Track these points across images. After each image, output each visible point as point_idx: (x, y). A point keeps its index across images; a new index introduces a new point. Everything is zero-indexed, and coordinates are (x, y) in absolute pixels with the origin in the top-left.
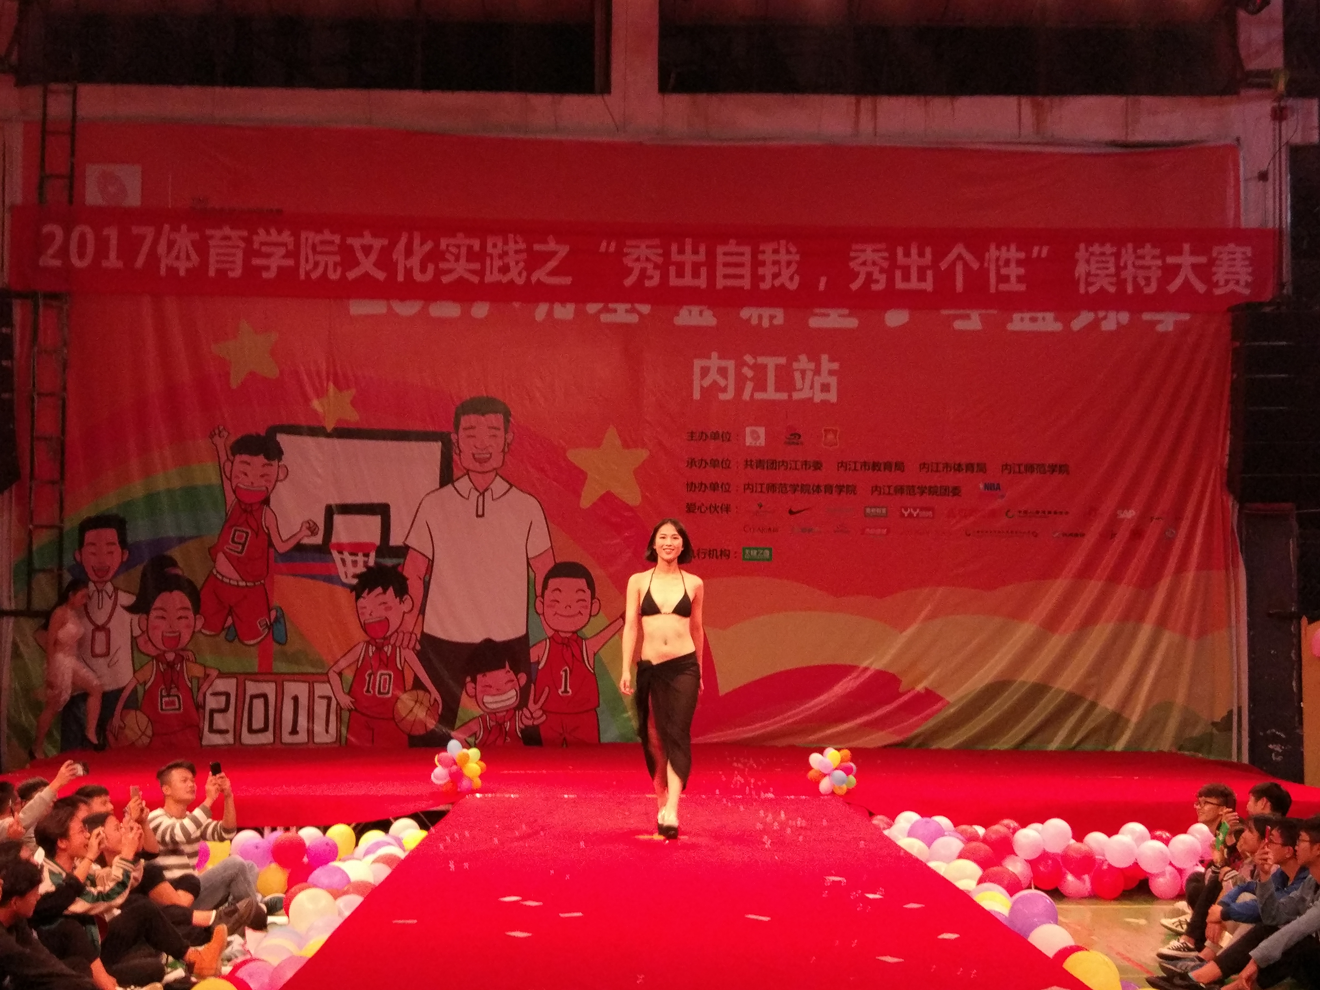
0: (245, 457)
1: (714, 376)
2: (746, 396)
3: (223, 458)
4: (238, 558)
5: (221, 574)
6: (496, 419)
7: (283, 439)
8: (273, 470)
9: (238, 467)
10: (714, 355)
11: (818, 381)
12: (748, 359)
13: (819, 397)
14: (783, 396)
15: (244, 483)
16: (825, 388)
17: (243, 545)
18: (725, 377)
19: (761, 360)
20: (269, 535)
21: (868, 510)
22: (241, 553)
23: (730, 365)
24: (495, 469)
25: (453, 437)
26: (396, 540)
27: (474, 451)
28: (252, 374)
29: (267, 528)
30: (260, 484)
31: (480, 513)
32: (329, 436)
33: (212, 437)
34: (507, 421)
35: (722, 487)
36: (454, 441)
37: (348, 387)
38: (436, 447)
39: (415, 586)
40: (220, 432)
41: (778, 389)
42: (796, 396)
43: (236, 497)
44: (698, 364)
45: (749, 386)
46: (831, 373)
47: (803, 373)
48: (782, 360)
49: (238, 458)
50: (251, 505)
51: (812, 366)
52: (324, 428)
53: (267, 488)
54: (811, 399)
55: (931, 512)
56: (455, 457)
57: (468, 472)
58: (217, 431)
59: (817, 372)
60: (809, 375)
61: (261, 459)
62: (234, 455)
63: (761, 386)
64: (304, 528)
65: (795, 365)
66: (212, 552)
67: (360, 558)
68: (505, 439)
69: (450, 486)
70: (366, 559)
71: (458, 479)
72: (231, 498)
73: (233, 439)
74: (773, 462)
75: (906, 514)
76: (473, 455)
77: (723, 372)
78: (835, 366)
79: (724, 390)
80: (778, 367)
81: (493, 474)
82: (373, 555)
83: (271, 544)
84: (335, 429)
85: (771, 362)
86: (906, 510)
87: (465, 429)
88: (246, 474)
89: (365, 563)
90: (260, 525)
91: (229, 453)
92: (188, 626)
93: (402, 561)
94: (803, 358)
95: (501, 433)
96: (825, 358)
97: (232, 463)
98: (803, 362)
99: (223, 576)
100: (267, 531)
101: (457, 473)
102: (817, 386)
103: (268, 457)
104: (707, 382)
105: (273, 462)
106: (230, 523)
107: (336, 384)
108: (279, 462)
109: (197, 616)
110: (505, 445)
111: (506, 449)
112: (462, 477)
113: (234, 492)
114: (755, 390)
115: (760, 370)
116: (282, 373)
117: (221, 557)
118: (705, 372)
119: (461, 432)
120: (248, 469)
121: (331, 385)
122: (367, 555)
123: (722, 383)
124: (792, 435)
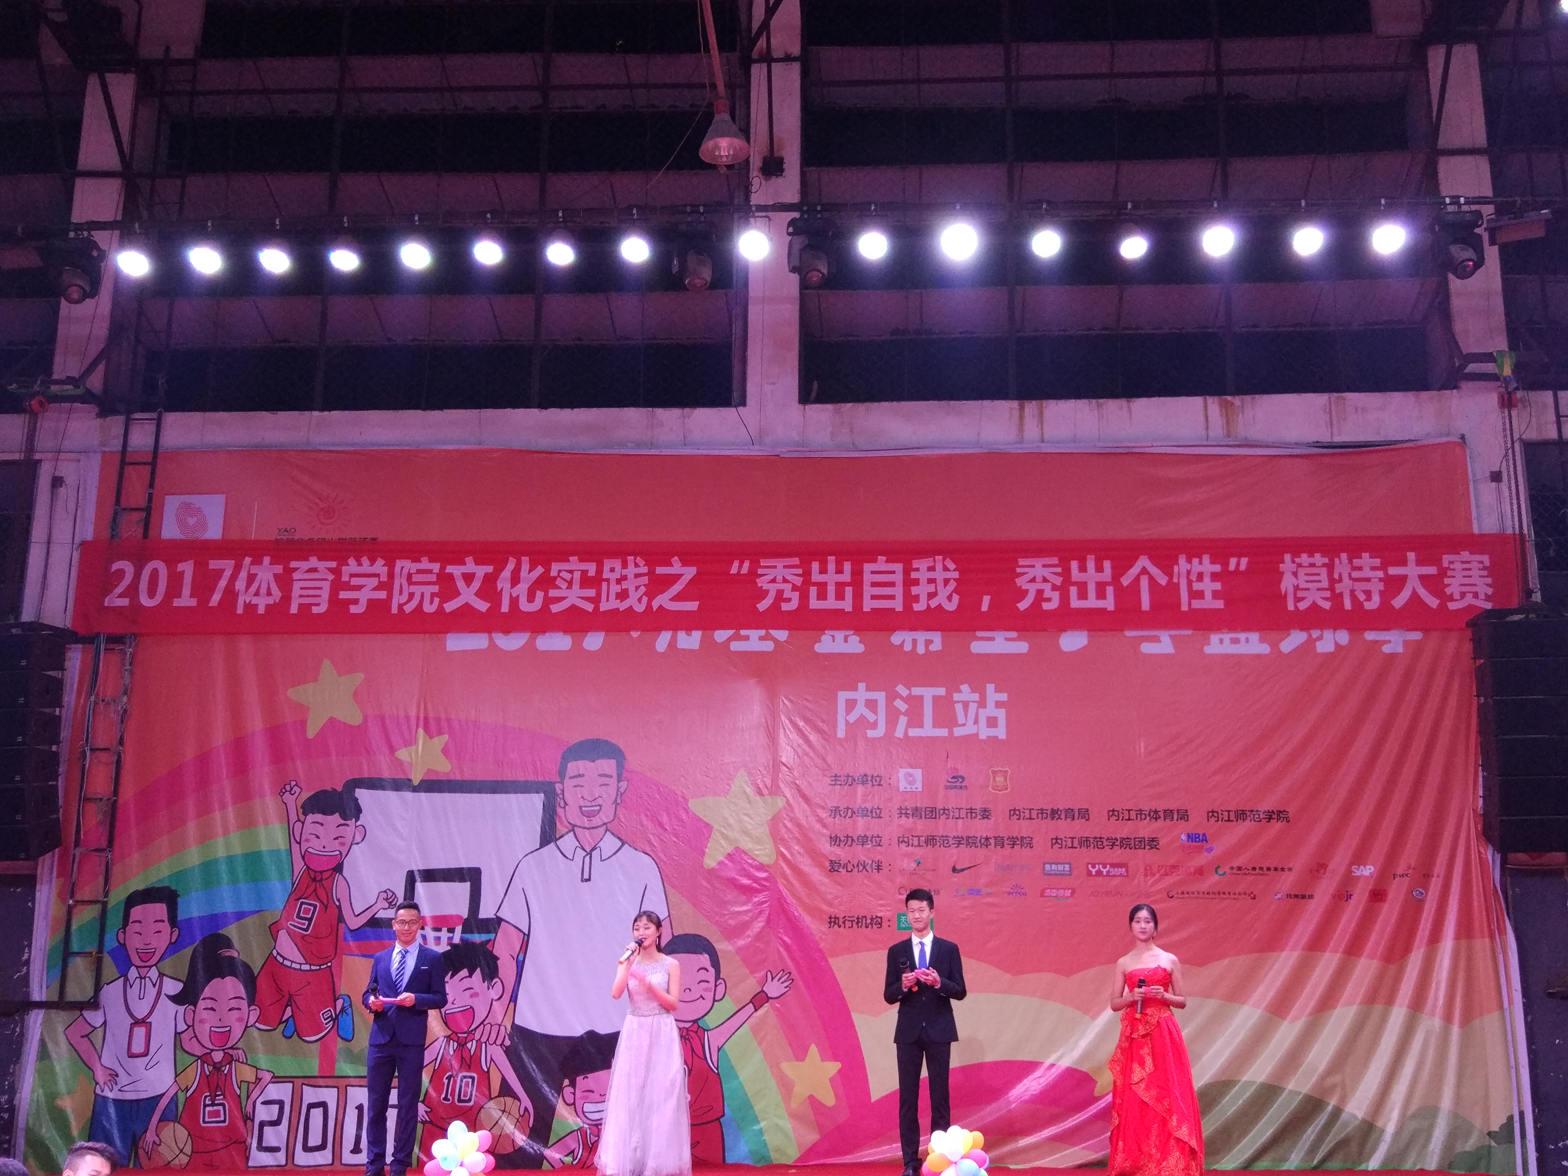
0: (319, 817)
1: (861, 709)
2: (899, 733)
3: (293, 817)
4: (303, 937)
5: (281, 956)
6: (608, 765)
7: (362, 795)
8: (348, 831)
9: (309, 828)
10: (862, 686)
11: (983, 714)
12: (901, 690)
13: (985, 733)
14: (943, 732)
15: (314, 846)
16: (992, 722)
17: (310, 920)
18: (875, 712)
19: (916, 691)
20: (339, 908)
21: (1047, 867)
22: (306, 930)
23: (880, 697)
24: (605, 824)
25: (558, 787)
26: (486, 911)
27: (582, 803)
28: (332, 721)
29: (339, 900)
30: (333, 848)
31: (586, 876)
32: (415, 789)
33: (282, 794)
34: (620, 766)
35: (871, 840)
36: (559, 792)
37: (440, 733)
38: (537, 800)
39: (507, 967)
40: (292, 789)
41: (935, 725)
42: (958, 732)
43: (305, 864)
44: (843, 696)
45: (903, 721)
46: (999, 705)
47: (966, 705)
48: (941, 691)
49: (311, 818)
50: (321, 872)
51: (976, 697)
52: (410, 780)
53: (341, 853)
54: (976, 735)
55: (1124, 870)
56: (560, 811)
57: (573, 828)
58: (288, 788)
59: (982, 704)
60: (973, 707)
61: (336, 818)
62: (305, 814)
63: (916, 721)
64: (381, 898)
65: (956, 697)
66: (274, 930)
67: (444, 934)
68: (618, 788)
69: (552, 845)
70: (451, 935)
71: (561, 837)
72: (299, 865)
73: (305, 795)
74: (933, 810)
75: (1094, 871)
76: (580, 807)
77: (871, 705)
78: (1003, 697)
79: (874, 726)
80: (936, 699)
81: (602, 830)
82: (459, 929)
83: (341, 918)
84: (423, 781)
85: (928, 693)
86: (1094, 867)
87: (571, 778)
88: (318, 837)
89: (450, 939)
90: (329, 896)
91: (300, 811)
92: (240, 1020)
93: (492, 936)
94: (965, 688)
95: (613, 782)
96: (990, 688)
97: (303, 823)
98: (965, 693)
99: (284, 958)
100: (338, 904)
101: (561, 828)
102: (983, 721)
103: (344, 817)
104: (852, 718)
105: (349, 822)
106: (297, 894)
107: (426, 730)
108: (356, 821)
109: (252, 1007)
110: (617, 795)
111: (619, 801)
112: (567, 833)
113: (303, 857)
114: (909, 725)
115: (916, 703)
116: (366, 719)
117: (283, 935)
118: (851, 705)
119: (567, 780)
120: (319, 830)
121: (421, 731)
122: (451, 930)
123: (871, 717)
124: (953, 778)
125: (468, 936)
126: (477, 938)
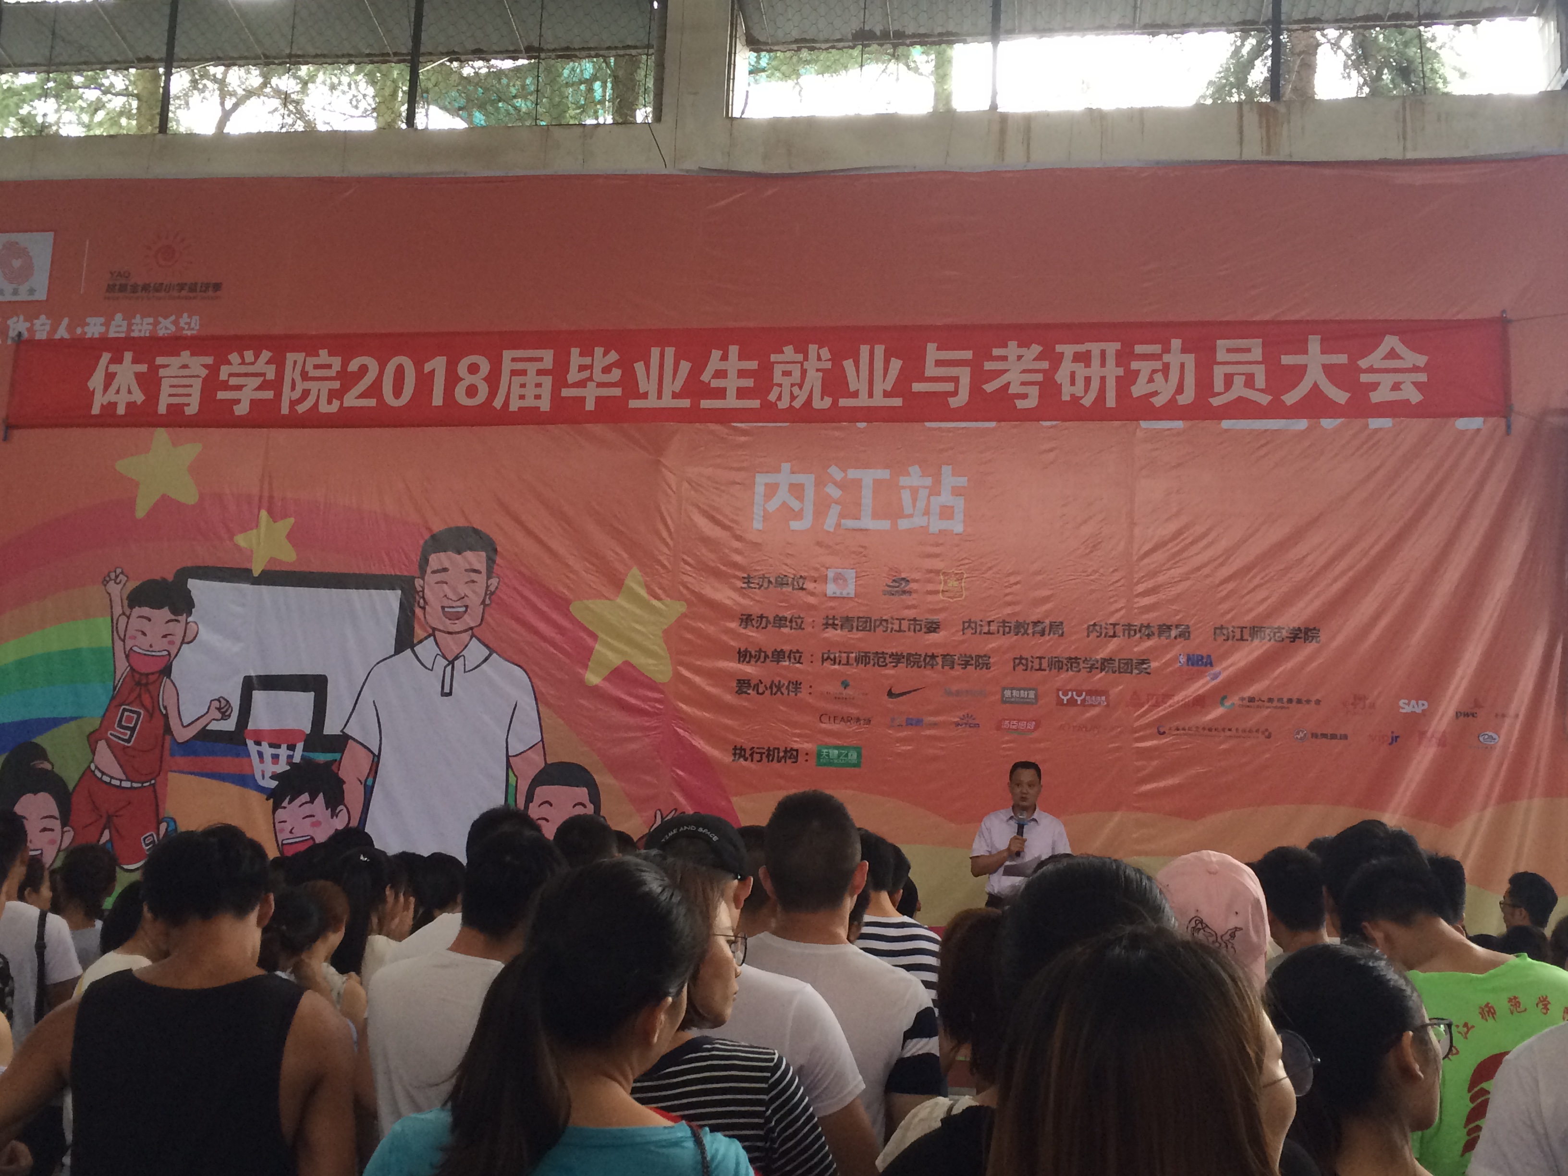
0: (146, 611)
1: (783, 495)
2: (830, 524)
3: (118, 610)
4: (125, 747)
6: (476, 559)
8: (177, 629)
11: (937, 502)
12: (835, 472)
13: (936, 525)
14: (884, 525)
15: (140, 645)
16: (946, 513)
17: (133, 730)
18: (800, 498)
19: (852, 474)
20: (166, 717)
21: (1008, 693)
23: (807, 480)
24: (471, 628)
25: (418, 583)
26: (332, 727)
28: (164, 498)
29: (165, 708)
30: (160, 647)
31: (447, 690)
32: (257, 581)
33: (105, 582)
34: (491, 561)
35: (789, 657)
36: (419, 589)
37: (285, 516)
38: (393, 598)
39: (353, 793)
40: (117, 577)
41: (875, 516)
42: (904, 524)
43: (130, 665)
44: (762, 480)
45: (835, 510)
46: (957, 492)
47: (914, 491)
48: (883, 474)
49: (137, 611)
50: (147, 675)
51: (928, 481)
52: (249, 571)
53: (169, 654)
54: (925, 529)
55: (1103, 698)
56: (418, 611)
57: (432, 633)
58: (113, 576)
59: (935, 490)
60: (923, 494)
61: (165, 613)
62: (131, 607)
63: (852, 509)
64: (212, 708)
65: (903, 481)
66: (93, 739)
67: (283, 752)
68: (487, 587)
69: (409, 651)
70: (291, 753)
71: (421, 642)
72: (122, 666)
73: (132, 585)
74: (868, 620)
75: (1065, 699)
76: (443, 608)
77: (797, 490)
78: (962, 481)
79: (798, 515)
80: (877, 483)
81: (466, 636)
82: (300, 746)
83: (168, 729)
84: (264, 573)
85: (868, 477)
86: (1065, 694)
87: (434, 572)
88: (144, 634)
91: (126, 602)
92: (52, 842)
93: (337, 756)
94: (914, 470)
95: (481, 579)
96: (946, 470)
97: (128, 618)
98: (915, 477)
99: (103, 773)
100: (164, 712)
102: (935, 511)
104: (773, 505)
105: (179, 618)
106: (117, 700)
107: (270, 512)
108: (187, 617)
109: (66, 829)
110: (486, 594)
111: (488, 602)
112: (426, 638)
113: (127, 656)
114: (842, 516)
115: (852, 487)
116: (202, 498)
117: (102, 745)
118: (771, 490)
120: (146, 626)
121: (264, 514)
122: (292, 747)
123: (795, 505)
124: (894, 581)
125: (312, 755)
126: (321, 757)
